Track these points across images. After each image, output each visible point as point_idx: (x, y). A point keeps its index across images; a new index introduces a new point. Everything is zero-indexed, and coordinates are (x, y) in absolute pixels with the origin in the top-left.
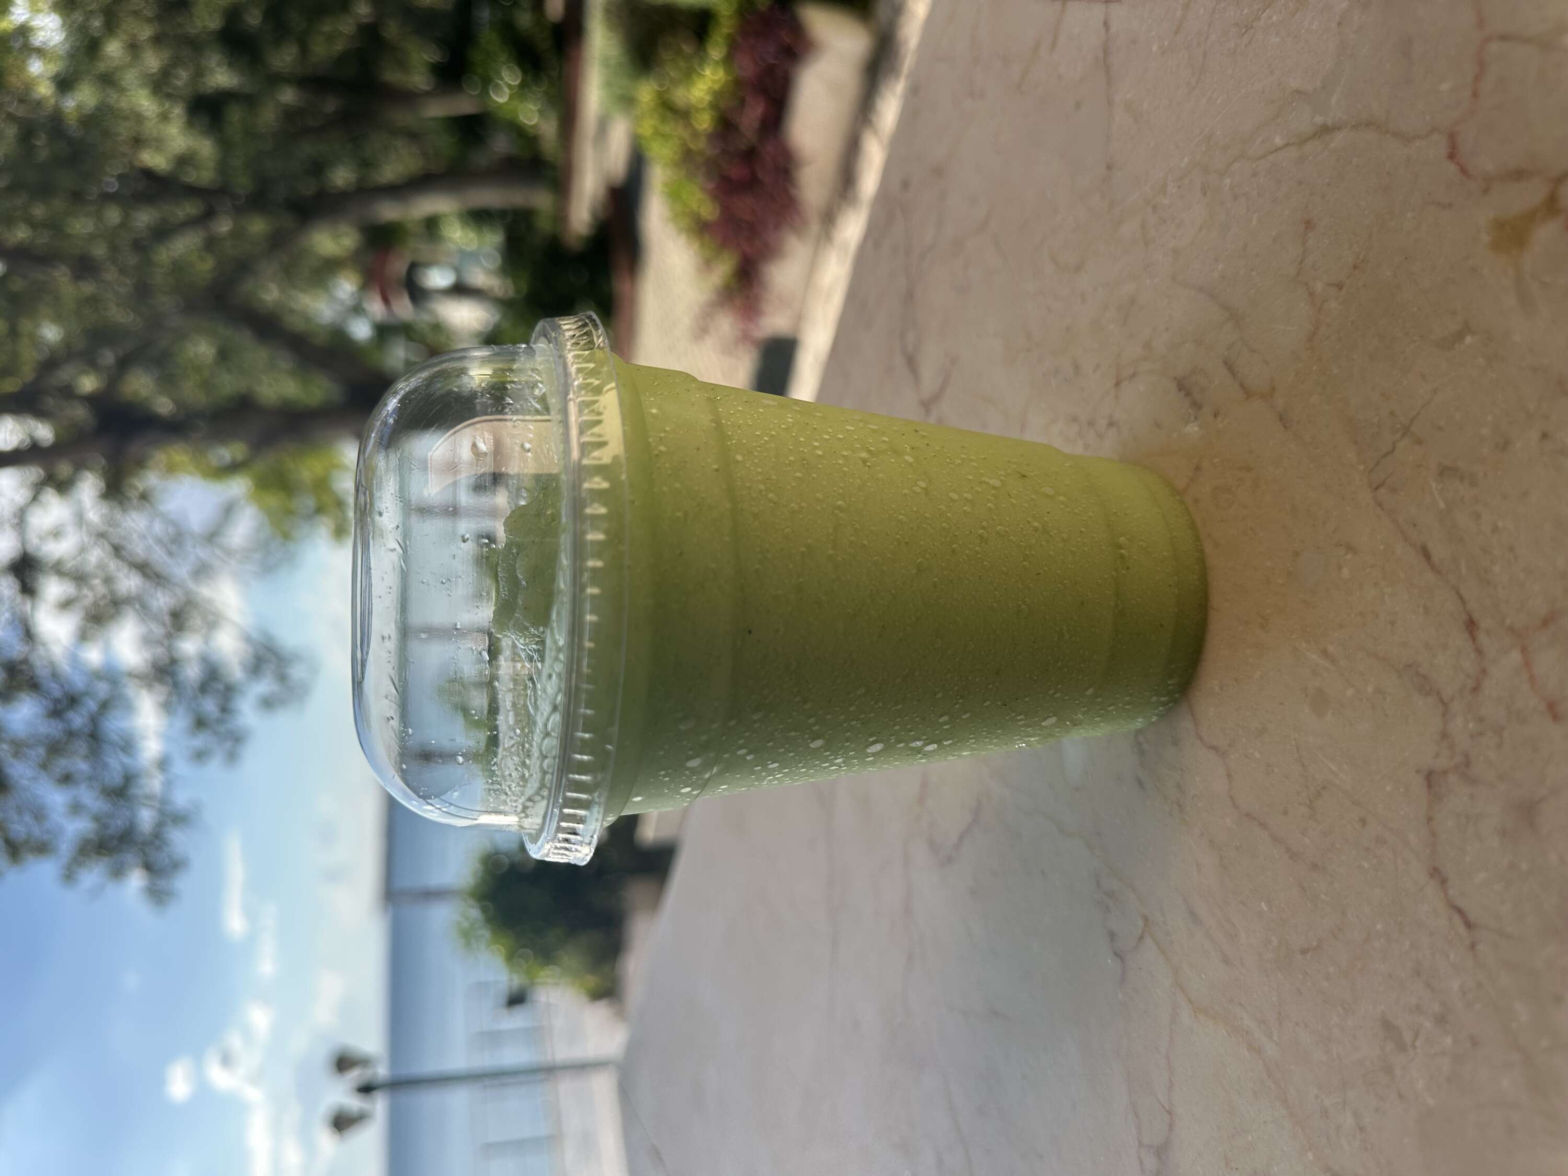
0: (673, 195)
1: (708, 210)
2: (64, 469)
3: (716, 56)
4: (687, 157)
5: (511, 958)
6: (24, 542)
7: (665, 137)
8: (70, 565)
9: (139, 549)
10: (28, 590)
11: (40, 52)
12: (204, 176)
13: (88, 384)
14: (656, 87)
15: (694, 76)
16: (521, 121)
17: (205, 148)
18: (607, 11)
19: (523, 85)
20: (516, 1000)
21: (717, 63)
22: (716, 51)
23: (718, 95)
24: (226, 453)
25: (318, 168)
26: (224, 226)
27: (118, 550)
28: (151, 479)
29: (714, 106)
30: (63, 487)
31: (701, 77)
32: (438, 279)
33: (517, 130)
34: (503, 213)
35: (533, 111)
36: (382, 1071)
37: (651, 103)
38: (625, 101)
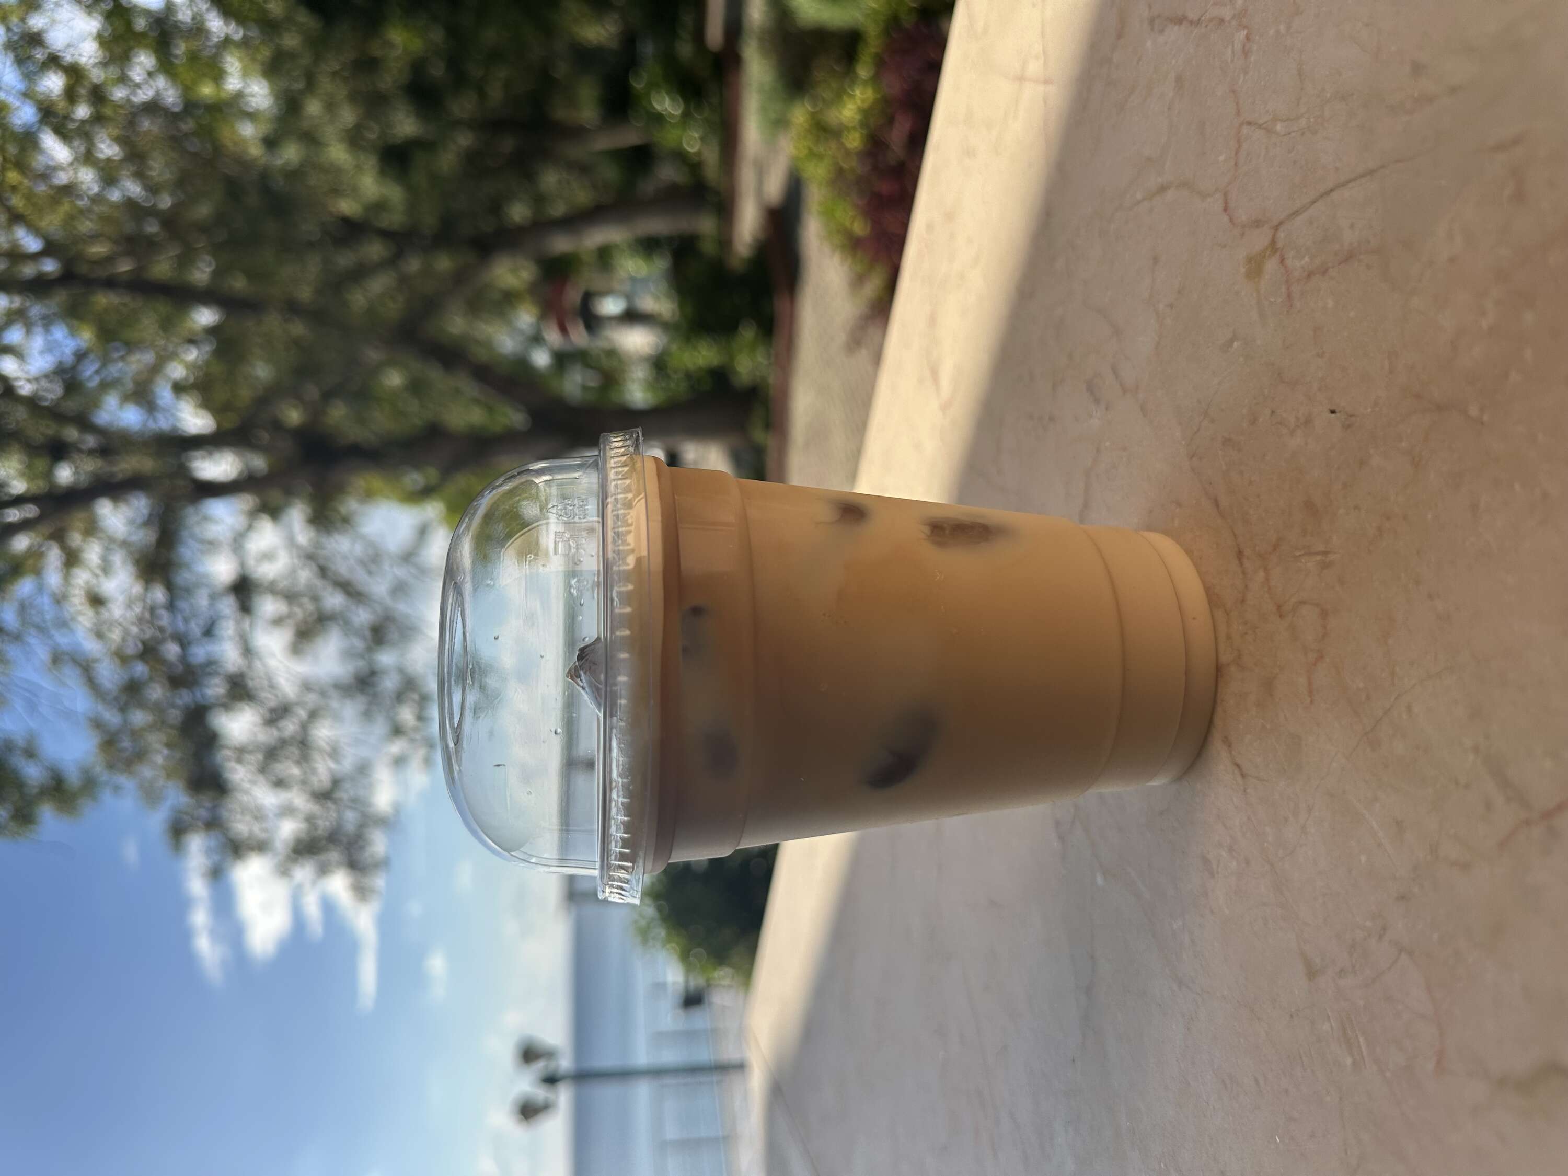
0: (827, 214)
1: (860, 228)
2: (275, 495)
3: (864, 76)
4: (839, 176)
5: (685, 957)
6: (242, 564)
7: (820, 157)
8: (283, 584)
9: (342, 569)
10: (245, 608)
11: (252, 116)
12: (395, 219)
13: (294, 416)
14: (810, 109)
15: (845, 98)
16: (684, 149)
17: (394, 193)
19: (686, 115)
20: (693, 1001)
21: (866, 82)
22: (864, 71)
23: (866, 113)
24: (414, 479)
25: (496, 207)
26: (413, 265)
27: (323, 571)
28: (350, 505)
29: (864, 124)
30: (273, 511)
31: (852, 96)
32: (611, 306)
33: (680, 156)
34: (670, 239)
35: (695, 138)
36: (565, 1063)
37: (806, 125)
38: (779, 123)
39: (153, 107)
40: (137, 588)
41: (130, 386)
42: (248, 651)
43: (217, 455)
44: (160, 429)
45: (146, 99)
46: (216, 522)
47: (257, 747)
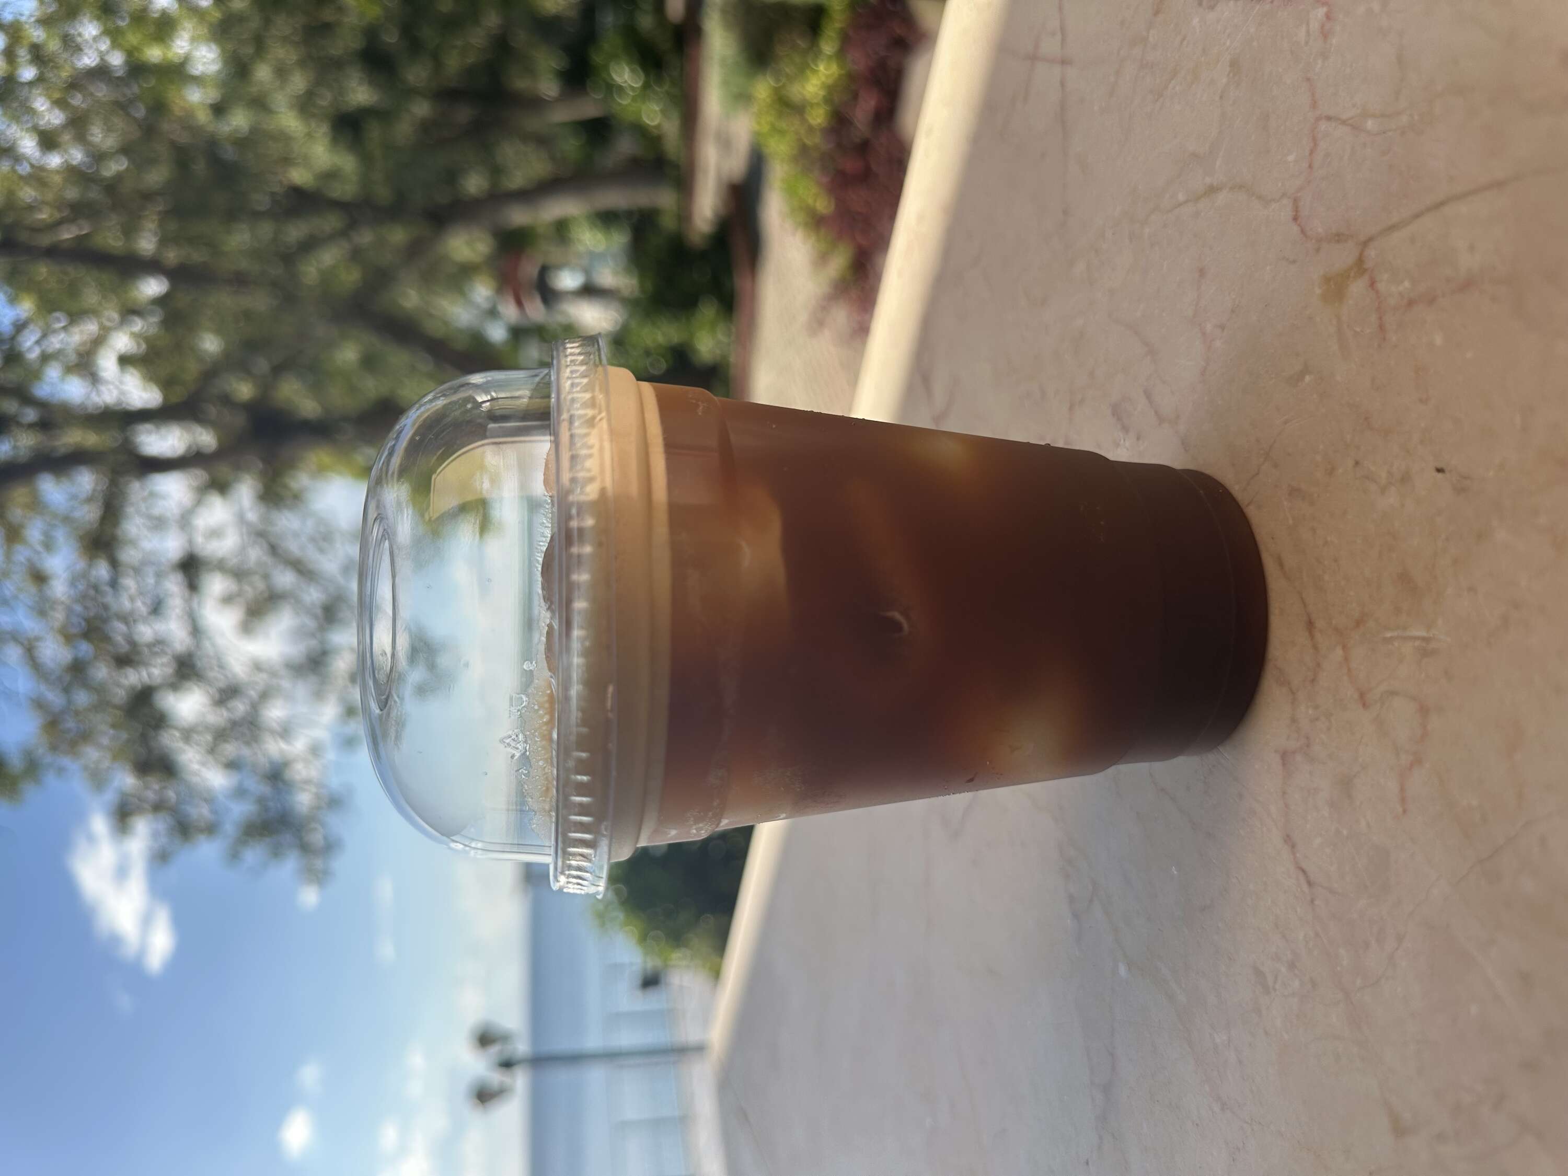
0: (790, 191)
1: (823, 205)
2: (223, 470)
3: (829, 51)
4: (803, 153)
5: (643, 939)
6: (190, 542)
7: (781, 132)
8: (233, 562)
9: (293, 547)
10: (193, 586)
12: (346, 190)
13: (244, 390)
15: (808, 72)
16: (644, 121)
17: (347, 163)
18: (724, 12)
19: (646, 86)
20: (651, 981)
21: (830, 57)
22: (828, 46)
23: (830, 89)
25: (452, 177)
26: (366, 236)
28: (301, 480)
29: (828, 100)
30: (220, 486)
31: (815, 72)
32: (568, 280)
33: (640, 131)
34: (629, 214)
35: (655, 111)
36: (522, 1047)
37: (768, 100)
38: (742, 98)
40: (81, 565)
41: (73, 358)
42: (196, 630)
43: (163, 431)
44: (104, 403)
45: (91, 64)
46: (164, 497)
47: (207, 728)
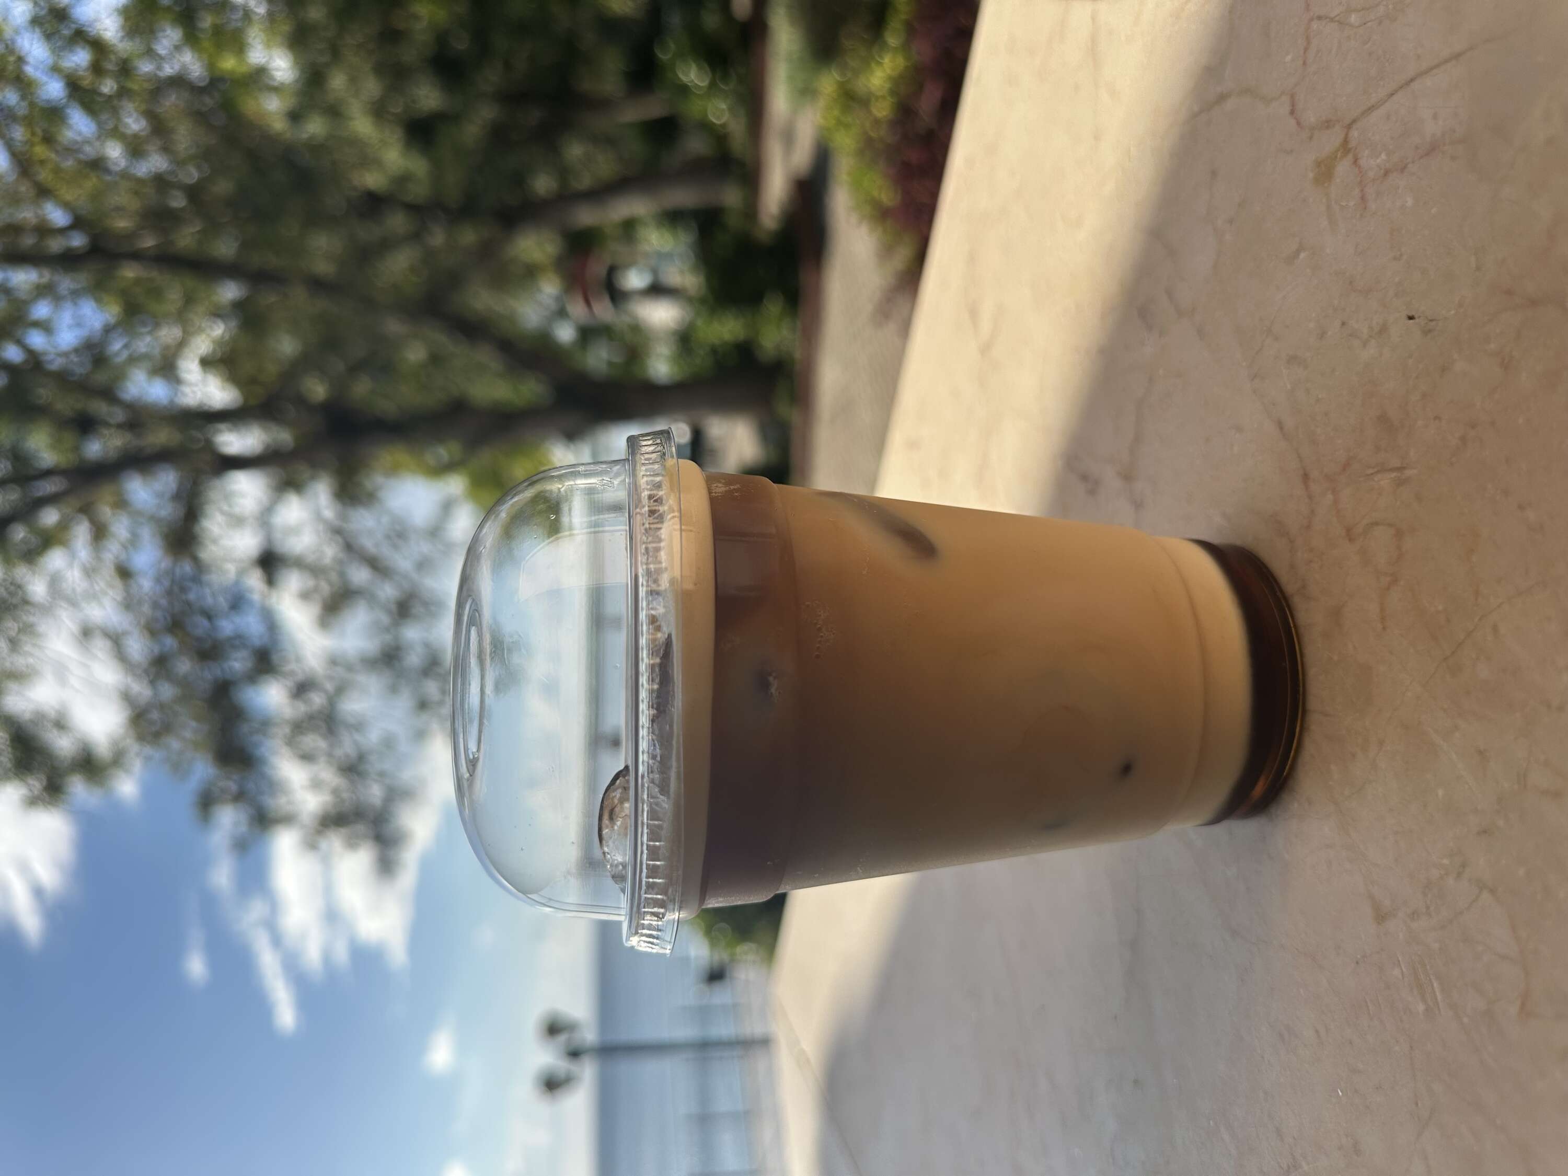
0: (856, 184)
1: (887, 196)
2: (303, 470)
3: (893, 43)
4: (868, 146)
5: (710, 932)
6: (269, 538)
7: (847, 126)
8: (310, 559)
9: (368, 544)
11: (277, 89)
12: (419, 191)
13: (318, 391)
14: (839, 78)
15: (873, 65)
16: (710, 119)
17: (418, 166)
19: (712, 85)
20: (715, 976)
21: (895, 49)
22: (893, 38)
23: (896, 82)
24: (443, 452)
25: (519, 180)
26: (438, 239)
27: (350, 545)
29: (893, 92)
30: (295, 485)
31: (879, 64)
32: (635, 280)
33: (705, 126)
34: (695, 212)
35: (722, 110)
36: (589, 1036)
37: (834, 94)
39: (179, 81)
41: (157, 360)
43: (243, 429)
45: (172, 73)
47: (287, 720)
